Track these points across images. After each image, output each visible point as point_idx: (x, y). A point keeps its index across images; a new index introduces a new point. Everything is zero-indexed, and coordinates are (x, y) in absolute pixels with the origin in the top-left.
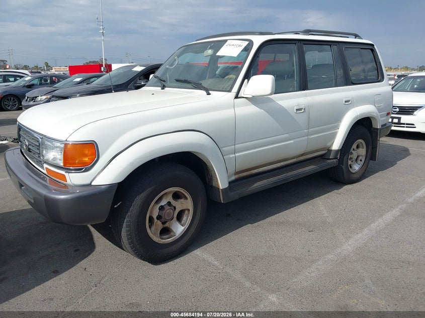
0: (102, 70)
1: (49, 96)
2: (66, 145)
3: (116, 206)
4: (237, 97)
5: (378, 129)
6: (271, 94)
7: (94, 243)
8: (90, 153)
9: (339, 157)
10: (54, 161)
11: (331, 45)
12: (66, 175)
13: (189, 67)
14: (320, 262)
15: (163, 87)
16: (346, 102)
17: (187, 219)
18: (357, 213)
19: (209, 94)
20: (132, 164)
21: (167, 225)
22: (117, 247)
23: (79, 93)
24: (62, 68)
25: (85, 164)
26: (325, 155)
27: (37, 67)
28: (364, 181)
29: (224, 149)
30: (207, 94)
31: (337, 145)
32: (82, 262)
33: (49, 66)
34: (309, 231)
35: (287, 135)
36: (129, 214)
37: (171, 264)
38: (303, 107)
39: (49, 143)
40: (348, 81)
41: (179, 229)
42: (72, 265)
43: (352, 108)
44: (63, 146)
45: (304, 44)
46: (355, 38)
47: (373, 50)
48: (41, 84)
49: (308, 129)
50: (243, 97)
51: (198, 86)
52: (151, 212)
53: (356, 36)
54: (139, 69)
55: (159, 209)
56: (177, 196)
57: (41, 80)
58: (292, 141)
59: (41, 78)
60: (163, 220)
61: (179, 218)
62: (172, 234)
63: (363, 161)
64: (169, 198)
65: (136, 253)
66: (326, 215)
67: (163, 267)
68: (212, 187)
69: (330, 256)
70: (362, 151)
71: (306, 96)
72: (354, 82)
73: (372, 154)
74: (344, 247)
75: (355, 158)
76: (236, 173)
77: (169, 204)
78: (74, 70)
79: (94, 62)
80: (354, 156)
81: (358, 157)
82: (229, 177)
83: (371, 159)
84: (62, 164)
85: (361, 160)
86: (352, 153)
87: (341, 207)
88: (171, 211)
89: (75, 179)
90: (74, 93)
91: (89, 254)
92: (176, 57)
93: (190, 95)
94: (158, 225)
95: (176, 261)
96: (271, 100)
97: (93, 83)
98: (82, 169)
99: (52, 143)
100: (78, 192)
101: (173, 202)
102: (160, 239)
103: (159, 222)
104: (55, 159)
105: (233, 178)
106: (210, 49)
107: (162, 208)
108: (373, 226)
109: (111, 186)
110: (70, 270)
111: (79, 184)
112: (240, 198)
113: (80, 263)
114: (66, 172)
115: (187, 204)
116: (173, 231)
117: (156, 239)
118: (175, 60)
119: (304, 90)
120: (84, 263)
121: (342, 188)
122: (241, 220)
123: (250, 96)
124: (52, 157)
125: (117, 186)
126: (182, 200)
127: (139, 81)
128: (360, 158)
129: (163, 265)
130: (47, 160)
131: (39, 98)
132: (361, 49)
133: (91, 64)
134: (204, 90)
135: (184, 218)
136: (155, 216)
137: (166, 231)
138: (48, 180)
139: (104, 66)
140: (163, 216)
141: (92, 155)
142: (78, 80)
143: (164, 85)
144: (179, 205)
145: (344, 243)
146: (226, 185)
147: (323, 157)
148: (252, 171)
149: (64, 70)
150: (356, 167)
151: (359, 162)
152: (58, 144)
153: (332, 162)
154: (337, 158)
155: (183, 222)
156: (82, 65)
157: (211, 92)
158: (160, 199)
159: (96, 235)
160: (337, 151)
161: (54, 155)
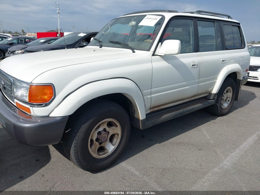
0: (58, 36)
1: (23, 51)
2: (31, 86)
3: (66, 132)
4: (153, 55)
5: (240, 80)
6: (177, 54)
7: (50, 155)
8: (48, 93)
9: (216, 98)
10: (22, 97)
11: (214, 22)
12: (31, 108)
13: (115, 35)
14: (210, 174)
15: (101, 47)
16: (222, 61)
17: (117, 141)
18: (229, 137)
19: (134, 52)
20: (80, 101)
21: (102, 145)
22: (66, 159)
23: (42, 49)
24: (32, 34)
25: (45, 101)
26: (207, 97)
27: (17, 33)
28: (230, 115)
29: (144, 91)
30: (133, 52)
31: (215, 90)
32: (41, 170)
33: (24, 32)
34: (199, 150)
35: (185, 83)
36: (76, 138)
37: (104, 173)
38: (196, 63)
39: (18, 84)
40: (224, 47)
41: (111, 148)
42: (34, 172)
43: (226, 66)
44: (28, 86)
45: (198, 20)
46: (228, 18)
47: (239, 27)
48: (18, 43)
49: (199, 79)
50: (158, 55)
51: (126, 46)
52: (92, 136)
53: (229, 17)
54: (82, 35)
55: (98, 134)
56: (110, 124)
57: (18, 41)
58: (188, 87)
59: (18, 39)
60: (100, 142)
61: (111, 140)
62: (106, 151)
63: (230, 101)
64: (105, 126)
65: (80, 166)
66: (208, 138)
67: (99, 175)
68: (134, 118)
69: (216, 170)
70: (230, 95)
71: (198, 56)
72: (228, 48)
73: (235, 97)
74: (225, 163)
75: (225, 99)
76: (151, 108)
77: (105, 130)
78: (40, 35)
79: (53, 31)
80: (225, 98)
81: (227, 98)
82: (146, 111)
83: (235, 100)
84: (27, 100)
85: (229, 101)
86: (224, 96)
87: (218, 133)
88: (106, 135)
89: (37, 111)
90: (40, 49)
91: (46, 164)
92: (109, 27)
93: (121, 52)
94: (97, 145)
95: (109, 171)
96: (176, 58)
97: (52, 43)
98: (43, 104)
99: (21, 84)
100: (40, 122)
101: (108, 129)
102: (97, 156)
103: (97, 143)
104: (22, 96)
105: (148, 112)
106: (133, 21)
107: (99, 133)
108: (242, 147)
109: (64, 118)
110: (32, 176)
111: (40, 115)
112: (153, 126)
113: (39, 171)
114: (30, 106)
115: (117, 130)
116: (106, 149)
117: (95, 155)
118: (108, 28)
119: (197, 52)
120: (42, 171)
121: (216, 119)
122: (152, 140)
123: (163, 55)
124: (20, 94)
125: (68, 118)
126: (114, 127)
127: (82, 43)
128: (228, 99)
129: (99, 173)
130: (17, 96)
131: (17, 52)
132: (233, 26)
133: (51, 32)
134: (130, 49)
135: (115, 140)
136: (94, 139)
137: (102, 149)
138: (17, 111)
139: (59, 33)
140: (100, 139)
141: (50, 94)
142: (42, 41)
143: (101, 45)
144: (111, 131)
145: (224, 159)
146: (144, 117)
147: (206, 98)
148: (161, 107)
149: (34, 35)
150: (226, 105)
151: (227, 101)
152: (25, 85)
153: (212, 102)
154: (215, 99)
155: (113, 143)
156: (46, 32)
157: (135, 51)
158: (99, 127)
159: (52, 149)
160: (215, 94)
161: (22, 93)
